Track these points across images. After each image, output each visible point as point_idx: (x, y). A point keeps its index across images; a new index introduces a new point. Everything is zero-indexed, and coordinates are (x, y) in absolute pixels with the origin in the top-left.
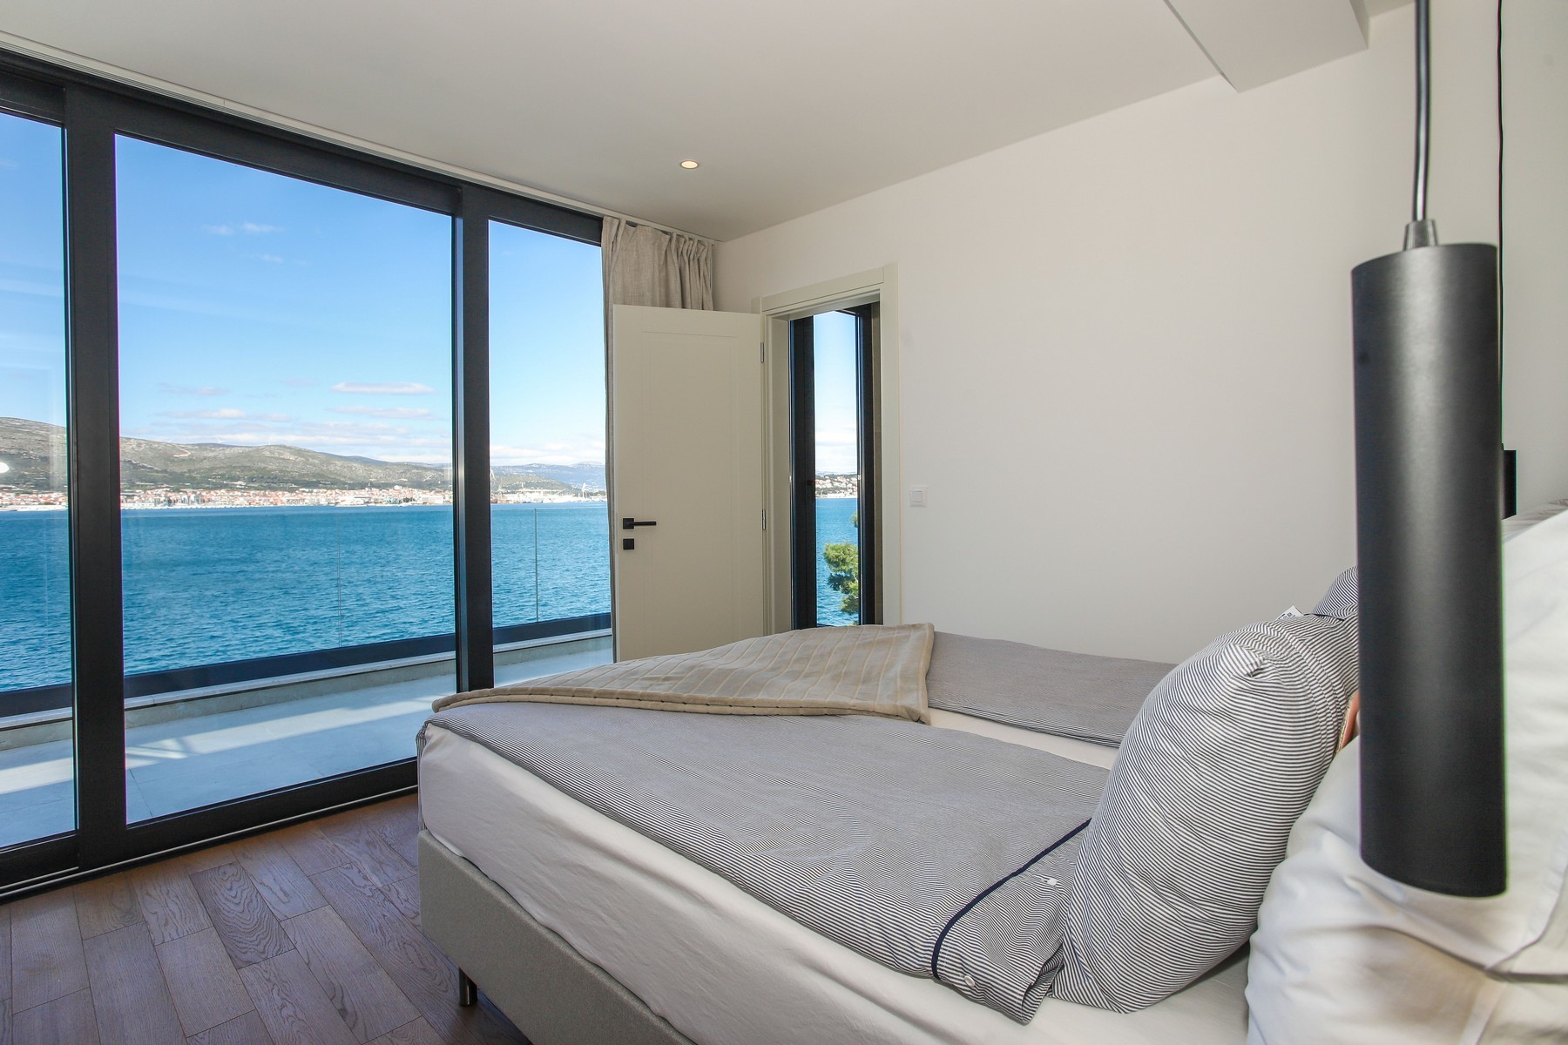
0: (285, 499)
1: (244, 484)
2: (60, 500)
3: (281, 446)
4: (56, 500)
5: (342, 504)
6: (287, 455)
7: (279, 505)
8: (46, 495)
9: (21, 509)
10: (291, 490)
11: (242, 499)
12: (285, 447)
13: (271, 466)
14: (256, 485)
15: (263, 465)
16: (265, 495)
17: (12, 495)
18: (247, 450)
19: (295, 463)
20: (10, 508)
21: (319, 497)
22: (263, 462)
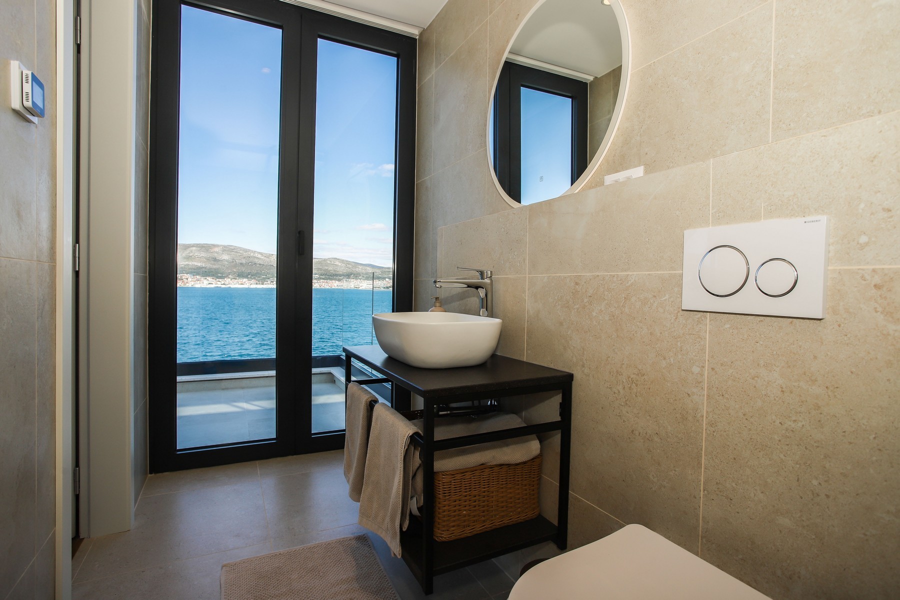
0: (336, 285)
1: (318, 276)
2: (246, 282)
3: (334, 258)
4: (245, 282)
5: (361, 288)
6: (337, 263)
7: (333, 288)
8: (241, 280)
9: (232, 286)
10: (339, 280)
11: (317, 284)
12: (336, 259)
13: (330, 268)
14: (323, 277)
15: (327, 268)
16: (327, 282)
17: (230, 279)
18: (320, 260)
19: (341, 267)
20: (229, 286)
21: (351, 284)
22: (326, 266)
